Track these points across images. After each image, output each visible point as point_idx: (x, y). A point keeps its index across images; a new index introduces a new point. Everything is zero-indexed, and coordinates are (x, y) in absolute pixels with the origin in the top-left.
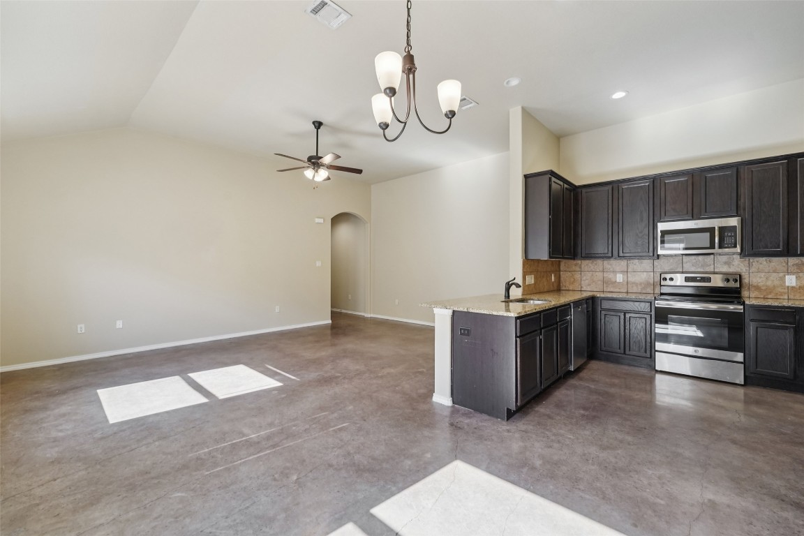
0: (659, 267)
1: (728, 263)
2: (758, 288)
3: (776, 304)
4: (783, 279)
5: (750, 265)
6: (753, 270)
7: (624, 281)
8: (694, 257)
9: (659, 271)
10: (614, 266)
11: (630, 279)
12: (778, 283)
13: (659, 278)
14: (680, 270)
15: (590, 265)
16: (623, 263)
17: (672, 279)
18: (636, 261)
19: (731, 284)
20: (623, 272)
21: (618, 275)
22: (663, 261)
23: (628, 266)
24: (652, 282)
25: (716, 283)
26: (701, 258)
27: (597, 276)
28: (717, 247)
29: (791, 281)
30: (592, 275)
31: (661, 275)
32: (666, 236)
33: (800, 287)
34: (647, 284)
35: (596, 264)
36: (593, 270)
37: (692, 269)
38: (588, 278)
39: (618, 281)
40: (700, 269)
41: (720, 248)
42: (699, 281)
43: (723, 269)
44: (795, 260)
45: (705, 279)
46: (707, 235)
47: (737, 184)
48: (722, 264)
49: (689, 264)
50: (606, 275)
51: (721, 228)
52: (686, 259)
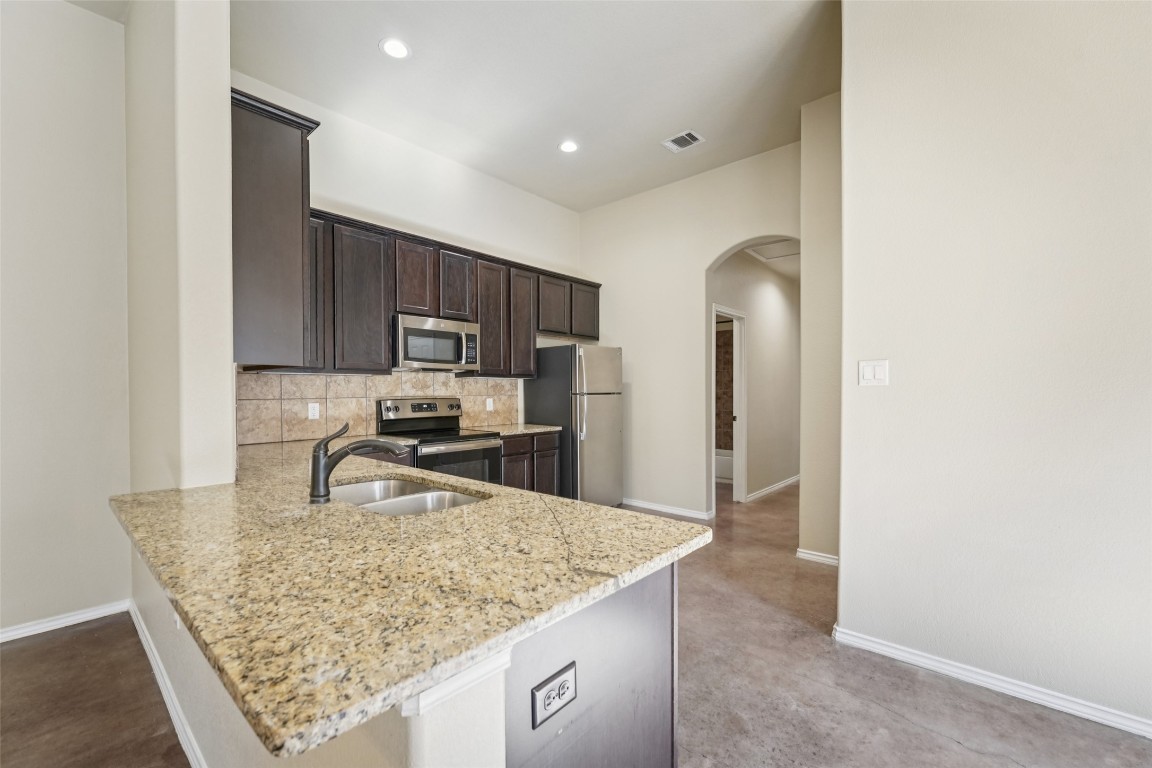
0: (374, 388)
1: (445, 384)
2: (468, 414)
4: (484, 403)
5: (463, 386)
6: (465, 392)
7: (321, 416)
8: (413, 374)
9: (374, 396)
10: (302, 387)
11: (330, 412)
12: (481, 407)
13: (375, 409)
14: (399, 394)
15: (253, 384)
16: (319, 381)
17: (397, 409)
18: (340, 377)
19: (454, 413)
20: (318, 399)
21: (310, 405)
22: (379, 379)
23: (327, 385)
24: (364, 416)
25: (443, 411)
26: (421, 375)
27: (267, 408)
28: (463, 362)
29: (490, 405)
30: (258, 407)
31: (379, 403)
32: (409, 338)
33: (496, 412)
34: (359, 419)
35: (266, 384)
36: (261, 396)
37: (412, 393)
38: (249, 414)
39: (310, 417)
40: (420, 393)
41: (467, 362)
42: (426, 410)
43: (441, 392)
44: (492, 381)
45: (431, 407)
46: (449, 344)
47: (470, 280)
48: (442, 386)
49: (409, 385)
50: (286, 406)
51: (467, 335)
52: (406, 376)
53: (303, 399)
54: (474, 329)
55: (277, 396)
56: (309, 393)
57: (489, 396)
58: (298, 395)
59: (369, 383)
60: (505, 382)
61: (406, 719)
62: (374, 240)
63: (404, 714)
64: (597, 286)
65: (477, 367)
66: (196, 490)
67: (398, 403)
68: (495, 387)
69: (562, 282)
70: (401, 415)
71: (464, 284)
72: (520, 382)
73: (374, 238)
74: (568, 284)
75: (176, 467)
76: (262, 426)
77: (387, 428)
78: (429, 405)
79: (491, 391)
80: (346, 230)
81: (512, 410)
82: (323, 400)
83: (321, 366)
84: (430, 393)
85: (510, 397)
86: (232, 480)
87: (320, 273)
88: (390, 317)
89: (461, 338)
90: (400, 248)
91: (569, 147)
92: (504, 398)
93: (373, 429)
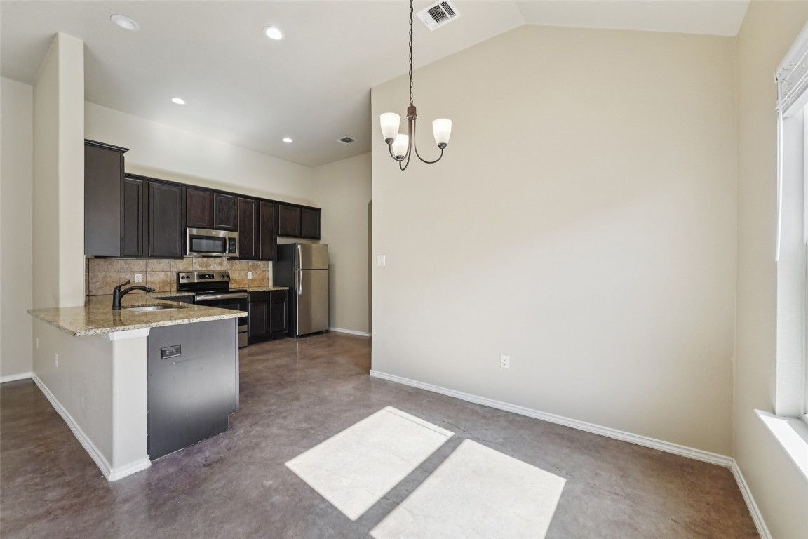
0: (175, 267)
1: (221, 264)
2: (235, 281)
3: (260, 290)
4: (246, 275)
5: (232, 265)
6: (234, 269)
7: (142, 281)
8: (200, 259)
9: (175, 270)
10: (132, 266)
11: (148, 279)
12: (244, 277)
13: (175, 277)
14: (191, 269)
15: (102, 264)
16: (141, 263)
17: (188, 277)
18: (155, 261)
19: (225, 279)
20: (141, 272)
21: (136, 275)
22: (178, 261)
23: (146, 265)
24: (169, 281)
25: (217, 279)
26: (205, 259)
27: (110, 277)
28: (227, 252)
29: (250, 275)
30: (105, 276)
31: (178, 274)
32: (194, 240)
33: (254, 280)
34: (165, 283)
35: (110, 264)
36: (107, 270)
37: (199, 269)
38: (100, 279)
39: (136, 281)
40: (204, 269)
41: (229, 253)
42: (207, 278)
43: (218, 268)
44: (251, 262)
45: (211, 276)
46: (219, 243)
47: (233, 209)
48: (217, 265)
49: (197, 264)
50: (122, 275)
51: (229, 238)
52: (195, 260)
53: (133, 272)
54: (235, 235)
55: (117, 270)
56: (135, 268)
57: (249, 271)
58: (129, 270)
59: (172, 264)
60: (261, 263)
61: (111, 342)
62: (172, 189)
63: (111, 340)
64: (319, 210)
65: (237, 255)
66: (64, 308)
67: (189, 274)
68: (253, 266)
69: (295, 208)
70: (191, 281)
71: (229, 211)
72: (270, 264)
73: (173, 189)
74: (298, 209)
75: (57, 299)
76: (107, 286)
77: (181, 287)
78: (209, 276)
79: (251, 268)
80: (156, 185)
81: (264, 279)
82: (144, 272)
83: (140, 254)
84: (210, 269)
85: (263, 271)
86: (82, 304)
87: (140, 208)
88: (183, 230)
89: (225, 240)
90: (189, 193)
91: (288, 140)
92: (259, 272)
93: (175, 287)
